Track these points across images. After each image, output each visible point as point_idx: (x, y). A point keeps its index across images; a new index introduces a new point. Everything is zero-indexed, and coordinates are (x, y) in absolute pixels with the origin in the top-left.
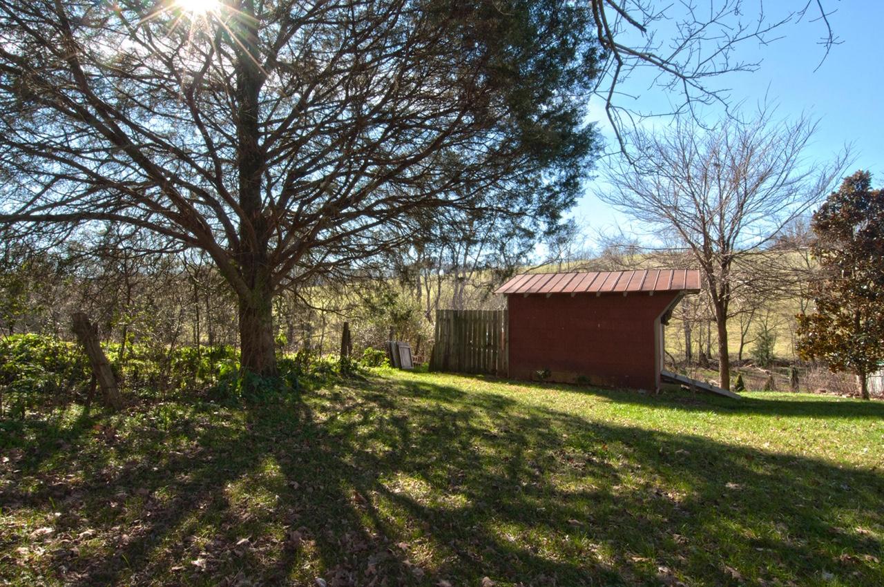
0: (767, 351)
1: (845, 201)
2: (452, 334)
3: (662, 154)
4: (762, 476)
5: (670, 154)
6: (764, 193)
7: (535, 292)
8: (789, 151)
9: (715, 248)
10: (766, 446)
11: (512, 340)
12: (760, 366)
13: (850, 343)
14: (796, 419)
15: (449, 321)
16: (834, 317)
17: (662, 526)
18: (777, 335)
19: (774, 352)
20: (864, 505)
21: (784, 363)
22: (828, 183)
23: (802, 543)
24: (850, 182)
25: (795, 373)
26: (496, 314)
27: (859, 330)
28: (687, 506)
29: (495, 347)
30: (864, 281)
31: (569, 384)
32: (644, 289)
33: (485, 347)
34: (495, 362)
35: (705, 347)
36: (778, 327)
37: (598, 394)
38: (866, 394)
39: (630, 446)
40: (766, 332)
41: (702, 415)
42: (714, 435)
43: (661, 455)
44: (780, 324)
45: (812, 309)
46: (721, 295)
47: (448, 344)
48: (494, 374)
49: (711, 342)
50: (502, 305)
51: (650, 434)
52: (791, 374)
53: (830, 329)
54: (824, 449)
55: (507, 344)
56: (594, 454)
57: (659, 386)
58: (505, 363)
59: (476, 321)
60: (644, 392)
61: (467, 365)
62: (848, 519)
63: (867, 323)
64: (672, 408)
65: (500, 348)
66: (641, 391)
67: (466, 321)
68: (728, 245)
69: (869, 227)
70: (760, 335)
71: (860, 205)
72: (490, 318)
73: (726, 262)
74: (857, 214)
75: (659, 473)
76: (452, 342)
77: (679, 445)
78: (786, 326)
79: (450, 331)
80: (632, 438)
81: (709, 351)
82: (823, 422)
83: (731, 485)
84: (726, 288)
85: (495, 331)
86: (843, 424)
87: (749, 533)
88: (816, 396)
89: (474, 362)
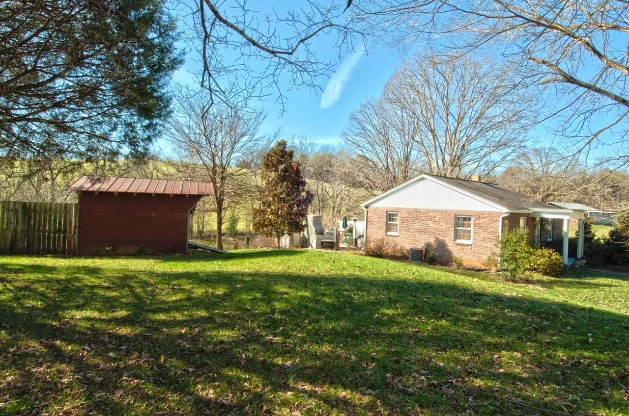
0: (234, 227)
1: (276, 153)
2: (20, 222)
3: (191, 107)
4: (249, 281)
5: (196, 109)
6: (243, 143)
7: (105, 190)
8: (256, 123)
9: (219, 170)
10: (247, 271)
11: (81, 226)
12: (230, 236)
13: (275, 223)
14: (255, 259)
15: (16, 211)
16: (269, 210)
17: (220, 302)
18: (239, 218)
19: (238, 228)
20: (283, 283)
21: (243, 234)
22: (271, 143)
23: (266, 297)
24: (279, 144)
25: (248, 239)
26: (66, 207)
27: (278, 217)
28: (225, 295)
29: (65, 232)
30: (281, 193)
31: (131, 255)
32: (165, 193)
33: (56, 232)
34: (64, 244)
35: (201, 227)
36: (240, 214)
37: (154, 259)
38: (279, 247)
39: (190, 280)
40: (234, 216)
41: (215, 262)
42: (225, 269)
43: (206, 280)
44: (241, 212)
45: (257, 205)
46: (220, 197)
47: (15, 230)
48: (64, 254)
49: (205, 223)
50: (72, 199)
51: (196, 273)
52: (246, 240)
53: (267, 216)
54: (267, 269)
55: (77, 230)
56: (174, 285)
57: (188, 250)
58: (74, 244)
59: (46, 211)
60: (180, 255)
61: (36, 247)
62: (278, 288)
63: (281, 213)
64: (200, 261)
65: (70, 232)
66: (178, 254)
67: (35, 211)
68: (224, 169)
69: (285, 168)
70: (231, 218)
71: (282, 157)
72: (60, 208)
73: (223, 179)
74: (281, 161)
75: (209, 286)
76: (20, 229)
77: (213, 275)
78: (244, 213)
79: (17, 220)
80: (188, 276)
81: (203, 229)
82: (266, 259)
83: (238, 286)
84: (222, 194)
85: (65, 221)
86: (273, 259)
87: (250, 297)
88: (259, 249)
89: (44, 245)
